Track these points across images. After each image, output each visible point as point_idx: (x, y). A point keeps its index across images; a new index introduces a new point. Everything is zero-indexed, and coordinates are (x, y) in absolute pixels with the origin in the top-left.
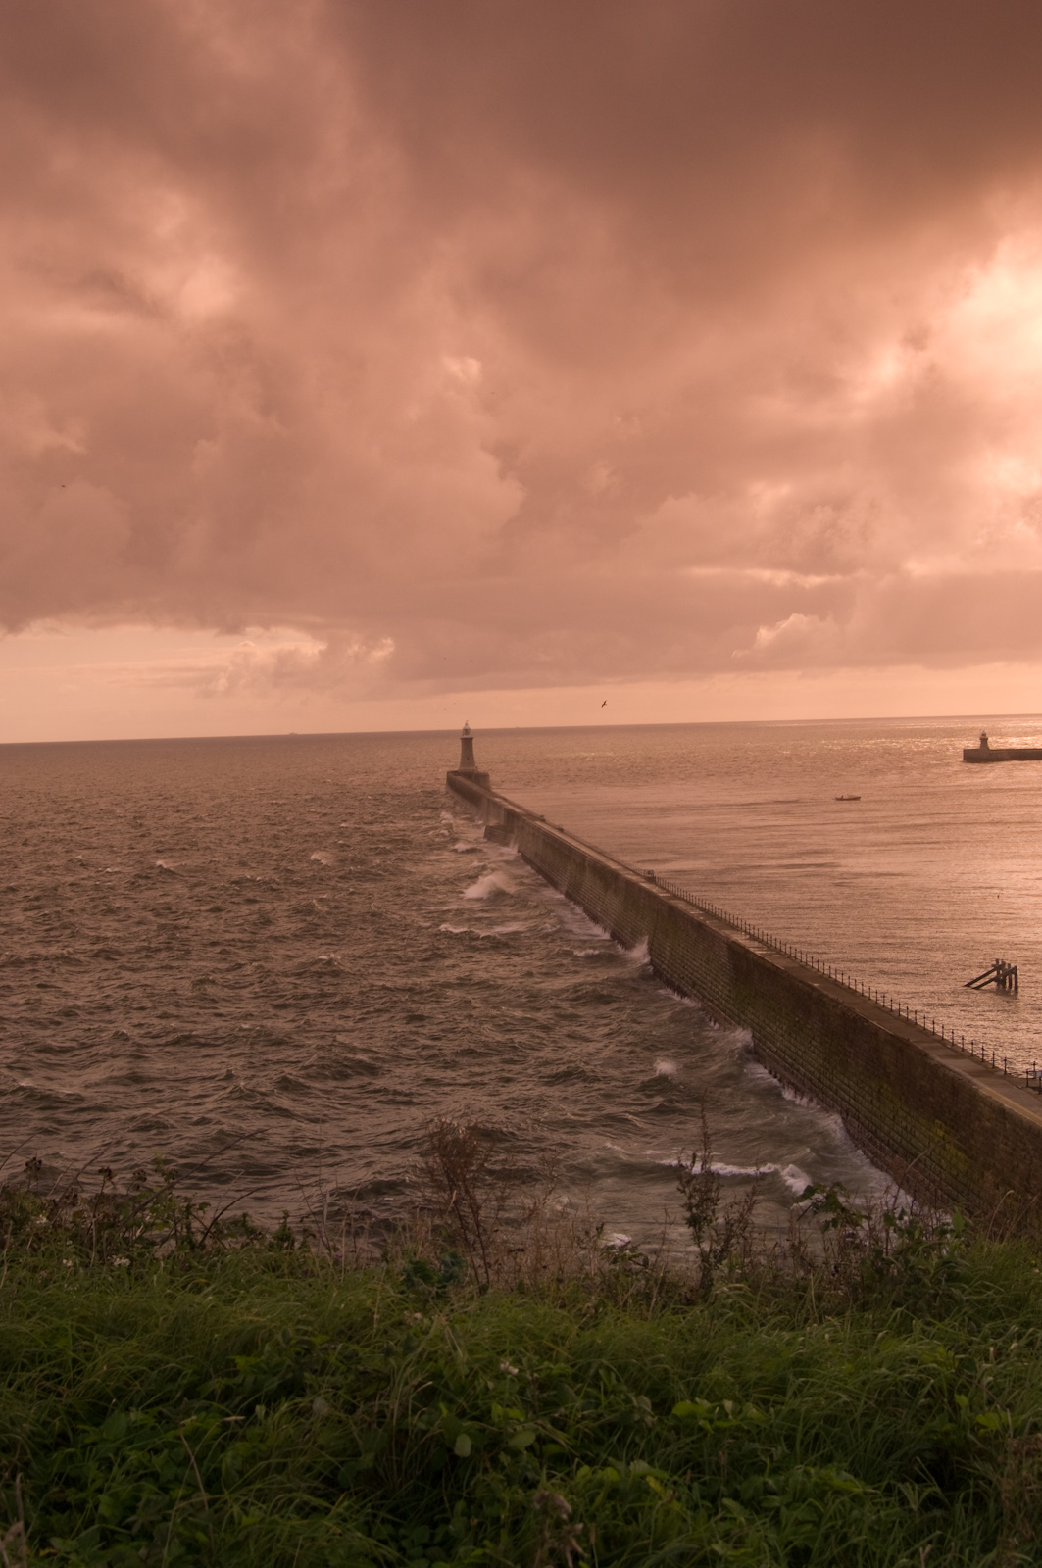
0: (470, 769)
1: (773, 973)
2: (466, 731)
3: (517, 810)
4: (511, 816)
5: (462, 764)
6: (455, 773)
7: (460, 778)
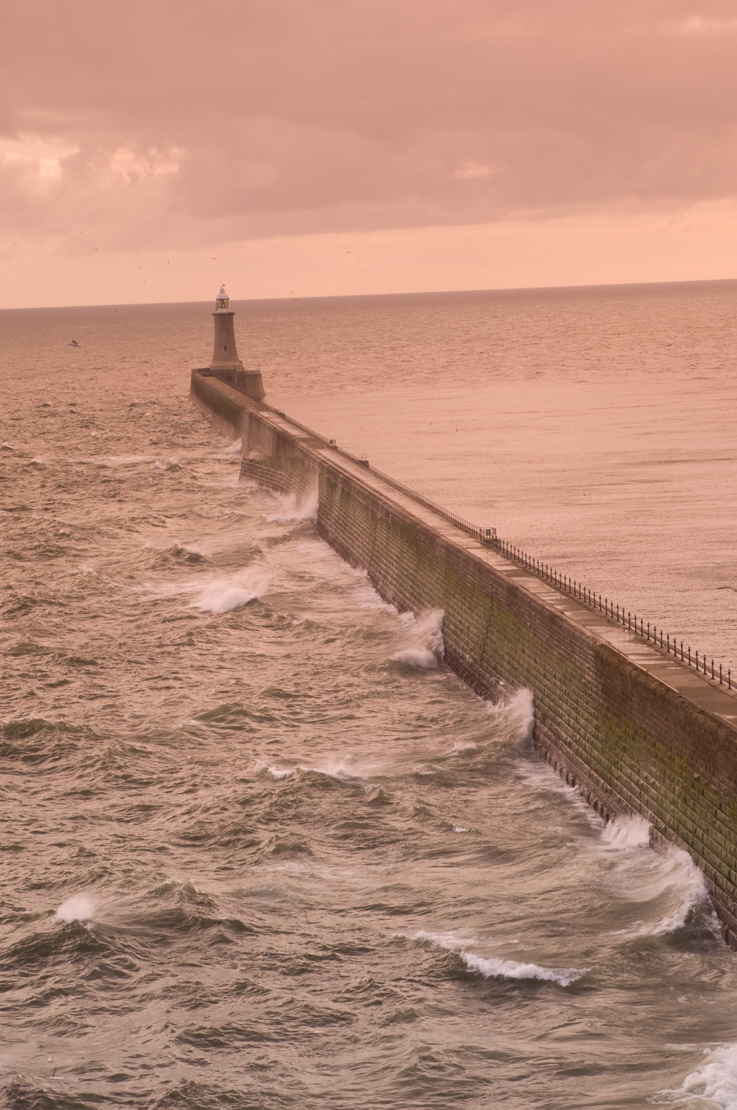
0: (229, 365)
1: (660, 698)
2: (222, 302)
3: (293, 432)
4: (282, 441)
5: (217, 357)
6: (206, 372)
7: (212, 381)
